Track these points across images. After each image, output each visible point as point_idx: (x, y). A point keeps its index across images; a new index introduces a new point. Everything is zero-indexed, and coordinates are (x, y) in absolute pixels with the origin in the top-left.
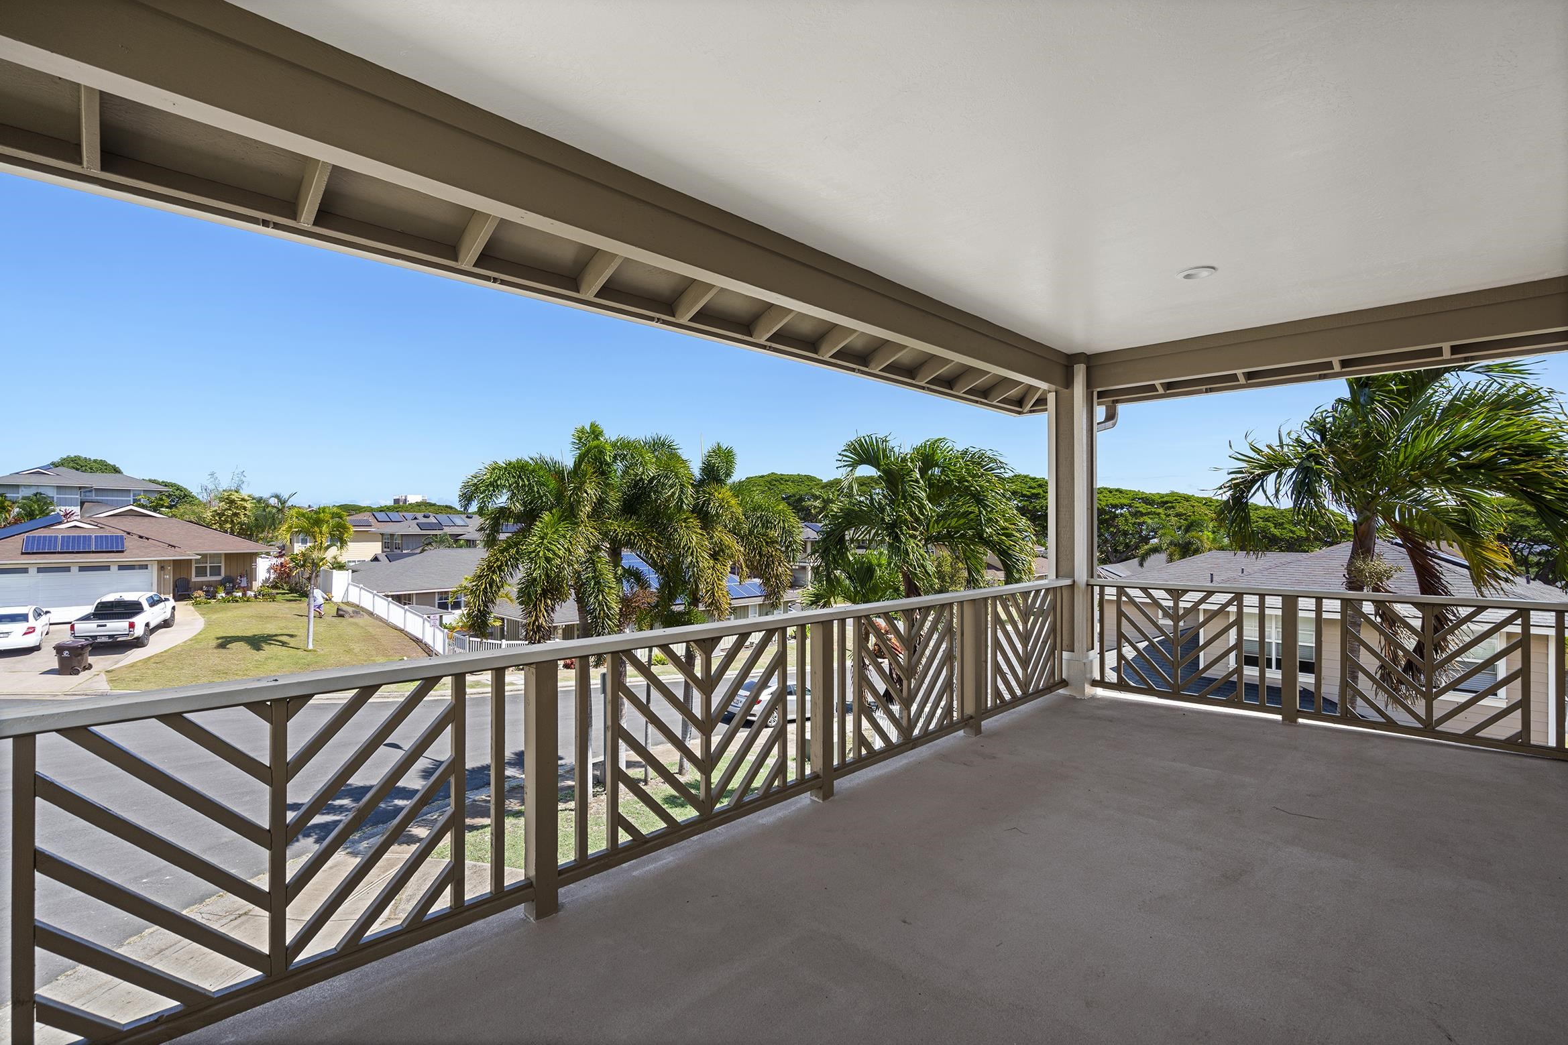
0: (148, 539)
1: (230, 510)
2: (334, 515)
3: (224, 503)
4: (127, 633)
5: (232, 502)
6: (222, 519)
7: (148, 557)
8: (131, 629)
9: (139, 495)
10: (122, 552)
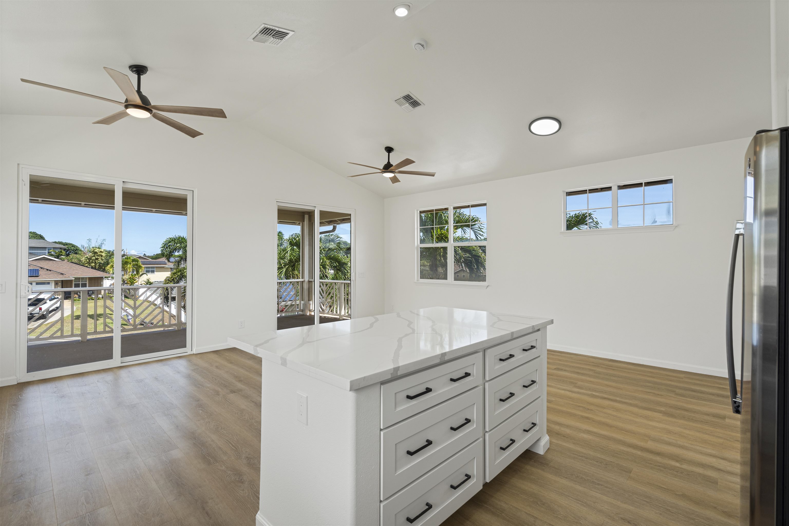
0: (50, 271)
1: (94, 257)
2: (133, 260)
3: (91, 253)
4: (38, 312)
5: (95, 253)
6: (91, 261)
7: (50, 279)
8: (40, 311)
9: (51, 250)
10: (38, 276)
